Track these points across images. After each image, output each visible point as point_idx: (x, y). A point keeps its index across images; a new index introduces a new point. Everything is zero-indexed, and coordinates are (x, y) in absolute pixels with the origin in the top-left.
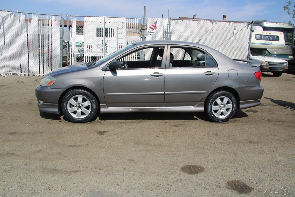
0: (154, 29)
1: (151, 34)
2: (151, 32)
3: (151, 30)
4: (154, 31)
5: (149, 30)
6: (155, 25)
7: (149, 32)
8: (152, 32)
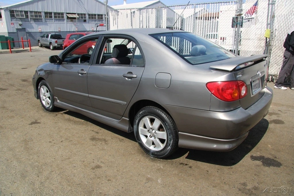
0: (254, 14)
1: (249, 21)
2: (249, 17)
3: (249, 15)
4: (253, 16)
5: (246, 15)
6: (255, 8)
7: (247, 18)
8: (251, 17)
